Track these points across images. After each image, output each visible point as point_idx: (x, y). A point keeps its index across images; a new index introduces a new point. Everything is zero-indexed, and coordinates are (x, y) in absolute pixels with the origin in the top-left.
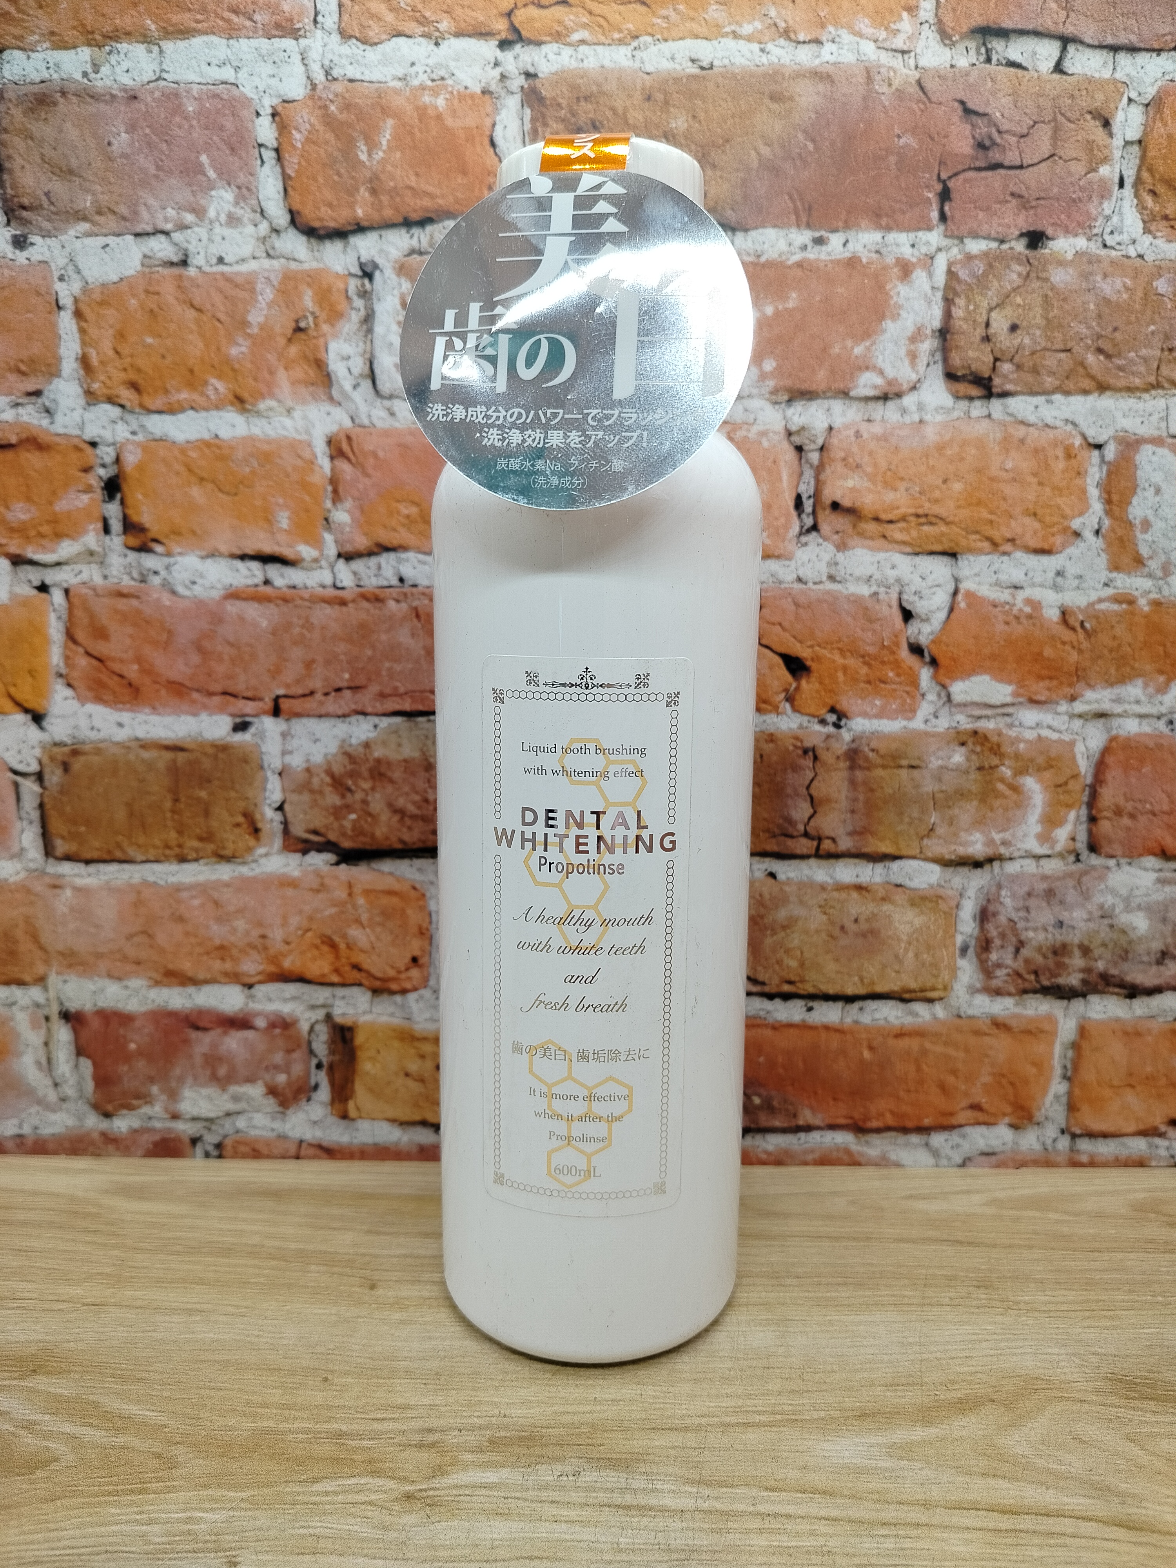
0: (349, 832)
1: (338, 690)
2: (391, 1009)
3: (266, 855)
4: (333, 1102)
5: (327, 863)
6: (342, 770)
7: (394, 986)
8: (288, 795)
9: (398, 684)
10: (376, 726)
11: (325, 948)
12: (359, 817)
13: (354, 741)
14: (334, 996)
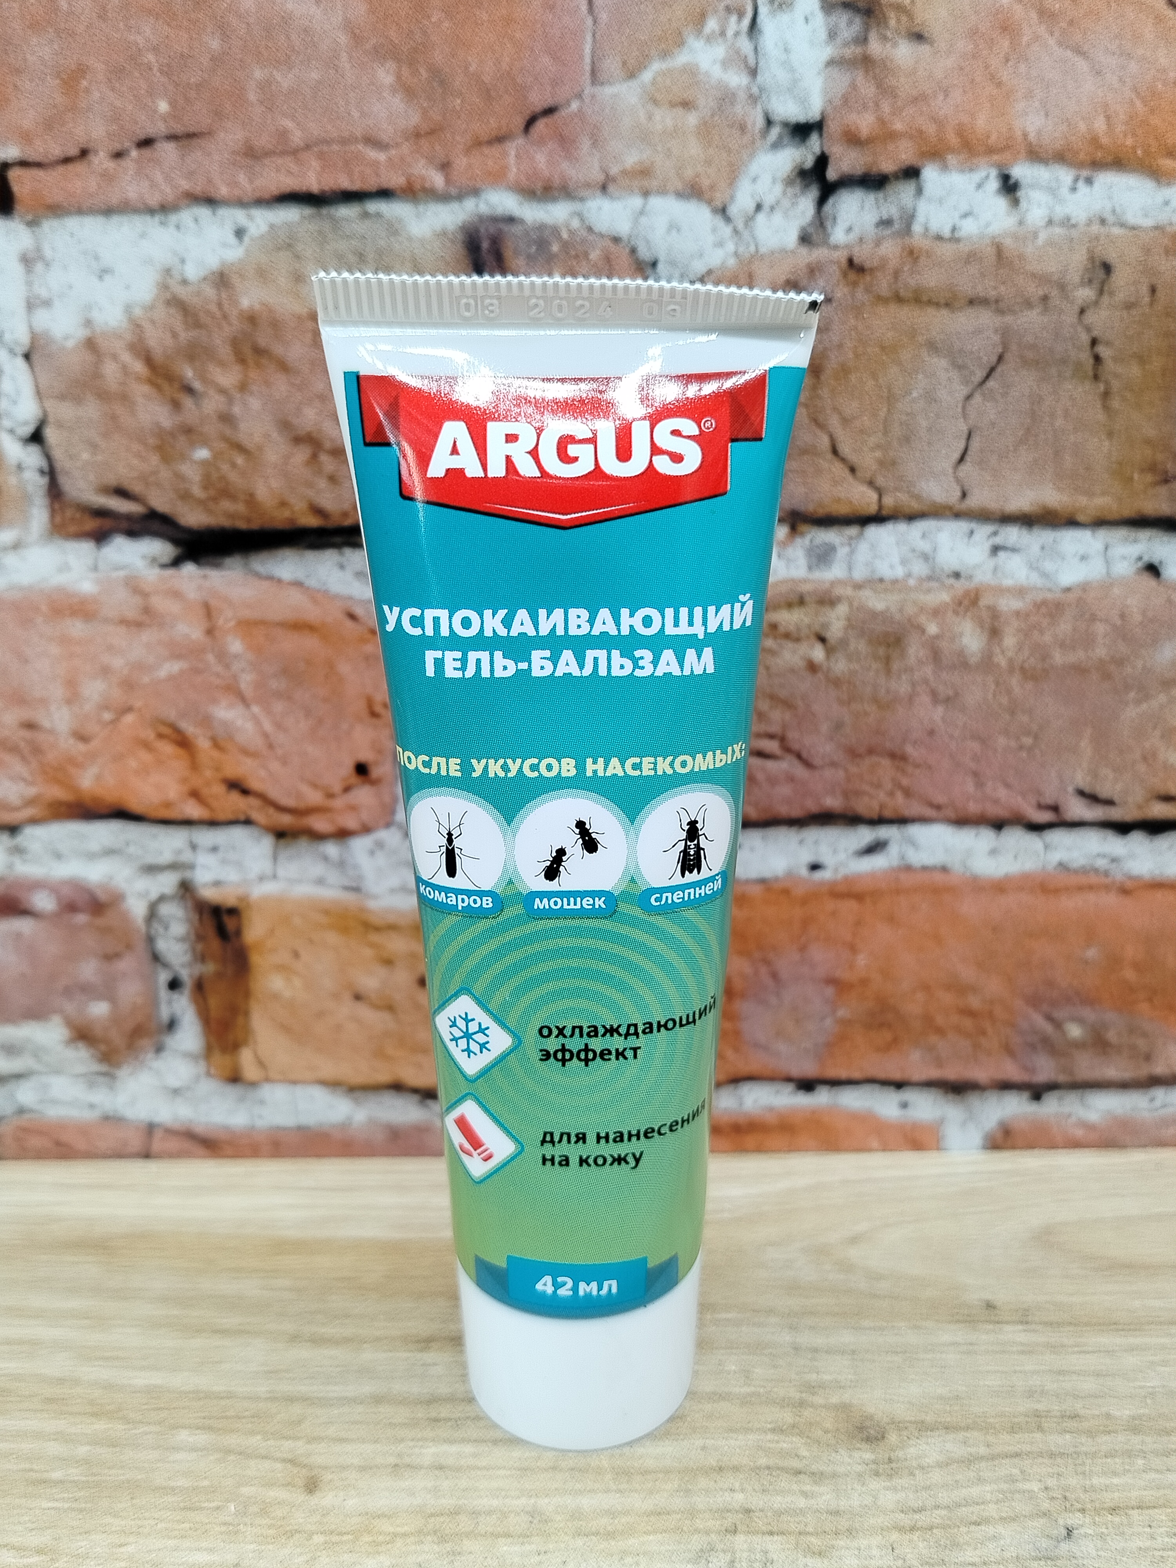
0: (197, 491)
1: (146, 143)
2: (317, 869)
3: (16, 546)
4: (208, 1052)
5: (154, 560)
6: (169, 341)
7: (320, 824)
8: (49, 404)
9: (289, 124)
10: (240, 233)
11: (167, 749)
12: (217, 455)
13: (192, 272)
14: (194, 847)
